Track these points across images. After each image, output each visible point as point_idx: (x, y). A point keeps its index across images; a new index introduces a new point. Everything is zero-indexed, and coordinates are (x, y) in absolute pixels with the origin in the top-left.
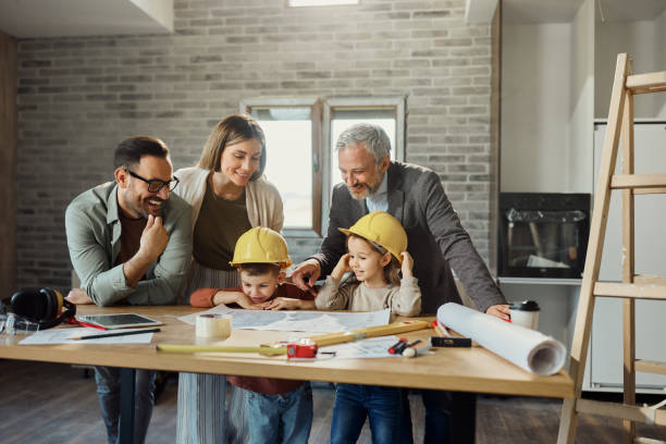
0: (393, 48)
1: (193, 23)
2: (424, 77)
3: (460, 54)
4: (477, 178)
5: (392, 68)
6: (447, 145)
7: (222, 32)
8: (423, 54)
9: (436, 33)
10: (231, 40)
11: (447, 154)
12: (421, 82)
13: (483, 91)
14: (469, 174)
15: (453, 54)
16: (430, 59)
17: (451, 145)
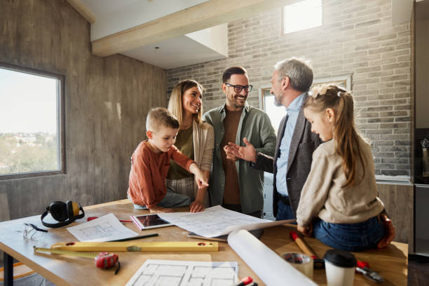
0: (344, 47)
1: (237, 51)
2: (363, 62)
3: (389, 44)
4: (401, 119)
5: (343, 59)
6: (379, 101)
7: (249, 54)
8: (363, 48)
9: (371, 34)
10: (255, 57)
11: (380, 106)
12: (361, 65)
13: (406, 65)
14: (395, 118)
15: (383, 45)
16: (367, 50)
17: (383, 100)
